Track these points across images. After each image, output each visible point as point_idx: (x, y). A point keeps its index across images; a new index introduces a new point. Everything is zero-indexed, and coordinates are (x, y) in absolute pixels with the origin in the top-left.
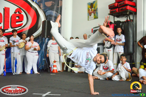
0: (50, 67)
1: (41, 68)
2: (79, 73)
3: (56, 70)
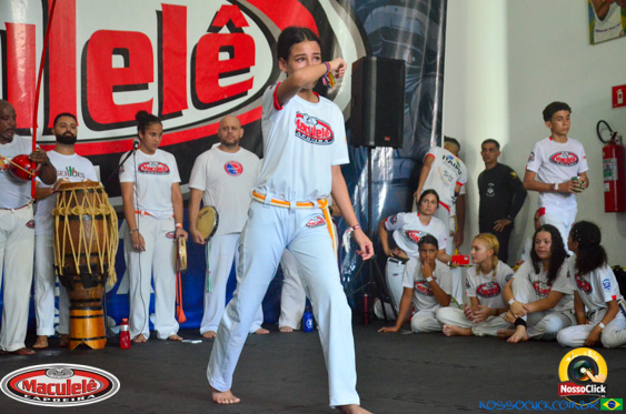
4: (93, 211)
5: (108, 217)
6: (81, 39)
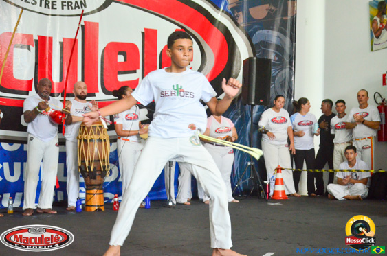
0: (265, 185)
1: (241, 187)
2: (347, 199)
3: (283, 192)
6: (101, 46)
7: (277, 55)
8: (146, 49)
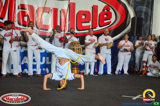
4: (77, 48)
5: (80, 49)
6: (76, 12)
7: (145, 16)
8: (93, 13)
